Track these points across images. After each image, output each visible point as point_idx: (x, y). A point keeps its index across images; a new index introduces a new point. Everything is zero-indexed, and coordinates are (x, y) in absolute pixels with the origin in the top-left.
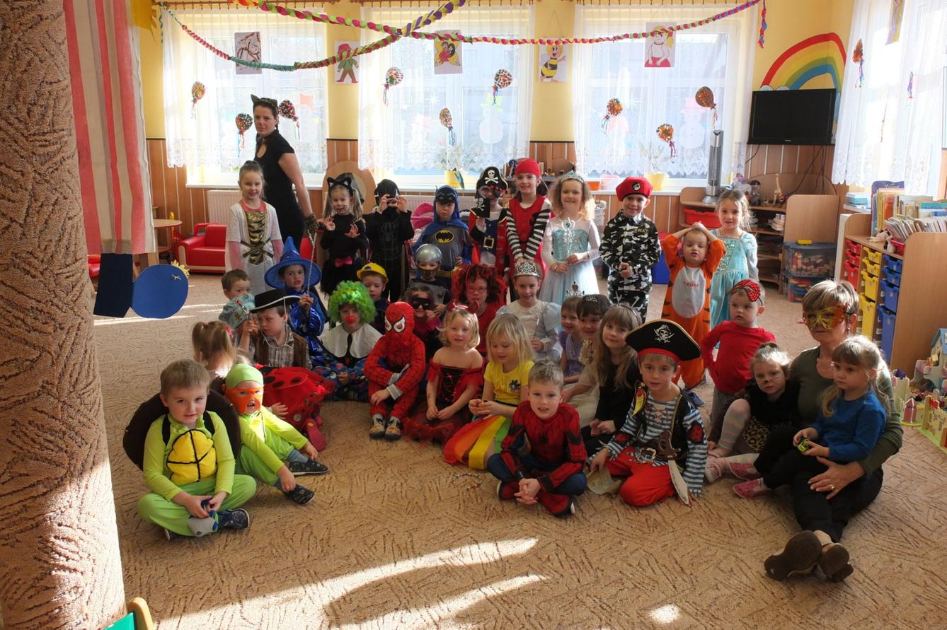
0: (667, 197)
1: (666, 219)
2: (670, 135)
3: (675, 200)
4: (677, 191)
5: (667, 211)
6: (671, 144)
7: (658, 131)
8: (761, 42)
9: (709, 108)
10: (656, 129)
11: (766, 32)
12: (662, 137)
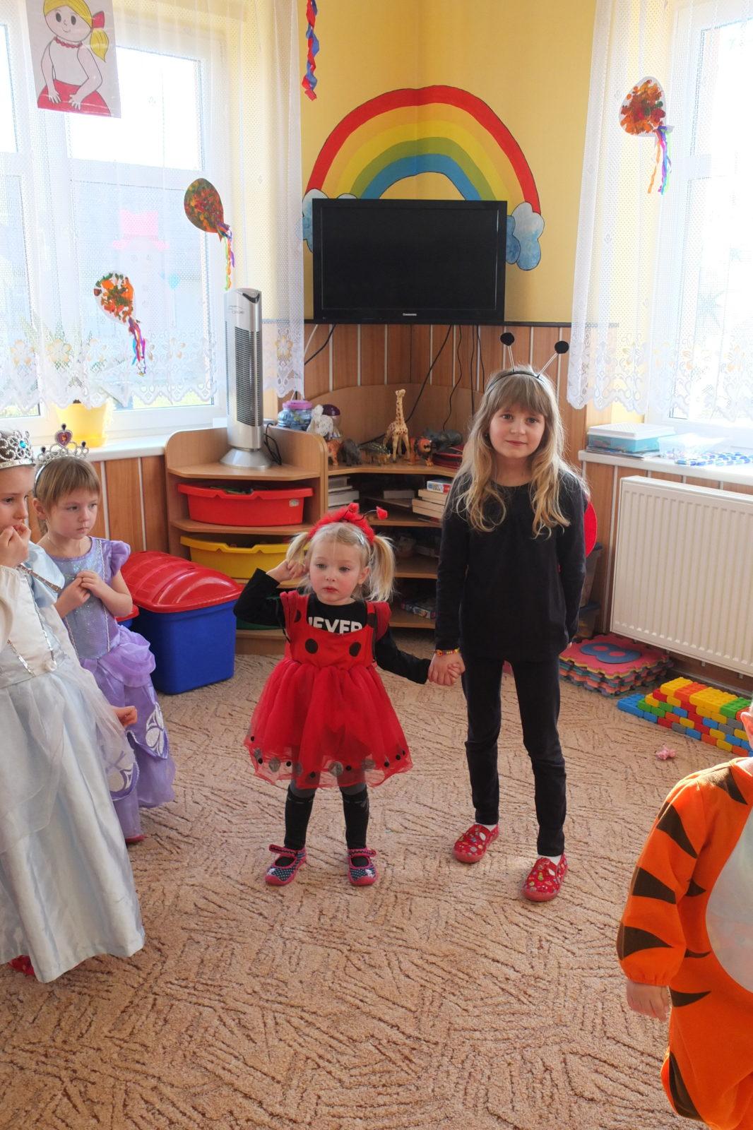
0: (134, 460)
1: (135, 514)
2: (128, 302)
3: (150, 466)
4: (156, 444)
5: (134, 494)
6: (133, 327)
7: (97, 292)
8: (309, 83)
9: (214, 236)
10: (94, 286)
11: (317, 58)
12: (109, 308)
